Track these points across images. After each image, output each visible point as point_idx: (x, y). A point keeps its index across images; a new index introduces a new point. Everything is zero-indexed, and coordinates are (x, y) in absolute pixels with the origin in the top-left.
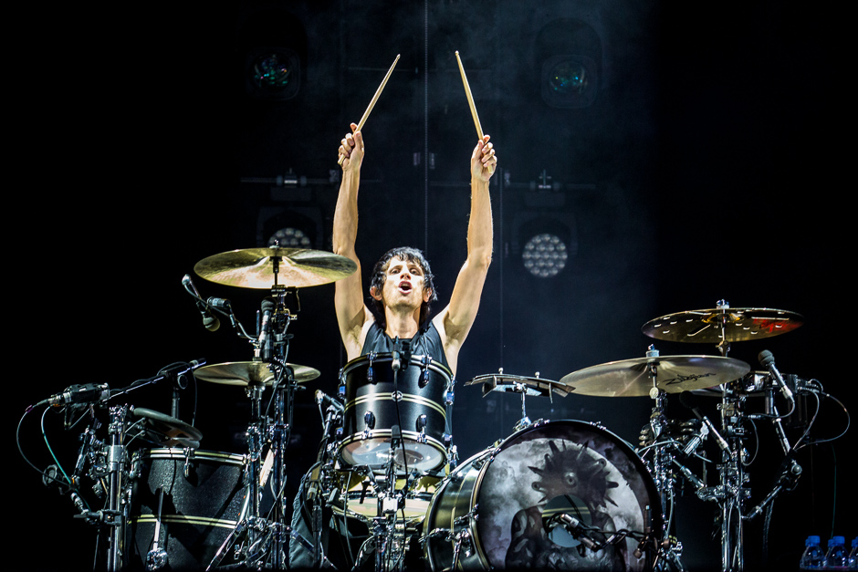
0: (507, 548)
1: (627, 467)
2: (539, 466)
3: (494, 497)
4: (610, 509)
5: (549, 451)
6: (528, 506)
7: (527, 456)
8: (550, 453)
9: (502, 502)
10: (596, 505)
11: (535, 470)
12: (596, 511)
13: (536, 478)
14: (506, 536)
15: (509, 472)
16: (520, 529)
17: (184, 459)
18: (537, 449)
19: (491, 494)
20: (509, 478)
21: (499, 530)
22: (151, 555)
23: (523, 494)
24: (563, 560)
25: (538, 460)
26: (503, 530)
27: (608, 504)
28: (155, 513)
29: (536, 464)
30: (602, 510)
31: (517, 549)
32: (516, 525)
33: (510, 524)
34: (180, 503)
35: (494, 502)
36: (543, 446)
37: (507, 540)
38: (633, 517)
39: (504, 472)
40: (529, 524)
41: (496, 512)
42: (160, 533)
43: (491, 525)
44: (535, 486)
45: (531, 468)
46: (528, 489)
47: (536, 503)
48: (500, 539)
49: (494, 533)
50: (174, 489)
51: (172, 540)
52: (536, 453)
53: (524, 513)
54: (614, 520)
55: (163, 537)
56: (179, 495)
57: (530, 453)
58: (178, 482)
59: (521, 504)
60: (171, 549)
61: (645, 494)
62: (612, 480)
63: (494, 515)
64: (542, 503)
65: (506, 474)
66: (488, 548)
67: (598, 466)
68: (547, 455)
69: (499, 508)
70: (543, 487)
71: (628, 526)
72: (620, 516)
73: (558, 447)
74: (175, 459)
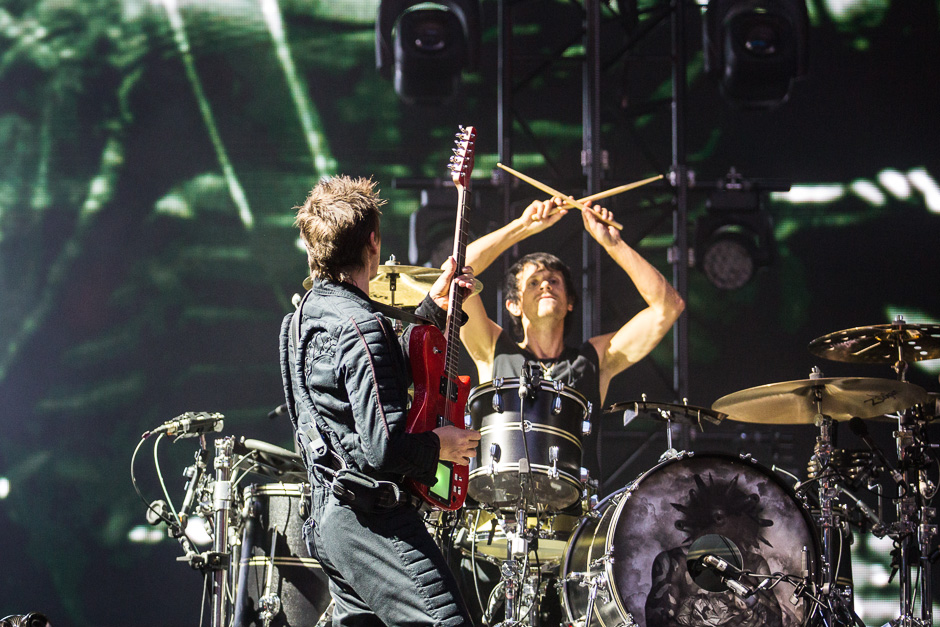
0: (647, 594)
1: (783, 504)
2: (683, 503)
3: (632, 537)
4: (764, 550)
5: (694, 486)
6: (670, 547)
7: (669, 492)
8: (695, 488)
9: (642, 543)
10: (748, 546)
11: (678, 507)
12: (748, 553)
13: (678, 515)
14: (646, 581)
15: (650, 509)
16: (661, 573)
17: (299, 496)
18: (680, 483)
19: (628, 534)
20: (649, 516)
21: (638, 574)
22: (263, 602)
23: (665, 534)
24: (710, 606)
25: (681, 496)
26: (642, 574)
27: (762, 544)
28: (268, 554)
29: (680, 500)
30: (755, 551)
31: (659, 595)
32: (658, 569)
33: (651, 568)
34: (295, 545)
35: (632, 543)
36: (687, 480)
37: (647, 585)
38: (791, 560)
39: (644, 510)
40: (672, 568)
41: (634, 554)
42: (273, 577)
43: (628, 570)
44: (679, 525)
45: (673, 505)
46: (672, 528)
47: (680, 544)
48: (639, 584)
49: (632, 578)
50: (288, 529)
51: (287, 586)
52: (680, 489)
53: (666, 555)
54: (769, 562)
55: (277, 581)
56: (294, 536)
57: (673, 489)
58: (293, 522)
59: (663, 546)
60: (286, 595)
61: (804, 533)
62: (766, 517)
63: (632, 557)
64: (687, 544)
65: (646, 512)
66: (627, 593)
67: (750, 502)
68: (692, 491)
69: (638, 550)
70: (686, 526)
71: (784, 568)
72: (776, 558)
73: (705, 481)
74: (289, 496)
